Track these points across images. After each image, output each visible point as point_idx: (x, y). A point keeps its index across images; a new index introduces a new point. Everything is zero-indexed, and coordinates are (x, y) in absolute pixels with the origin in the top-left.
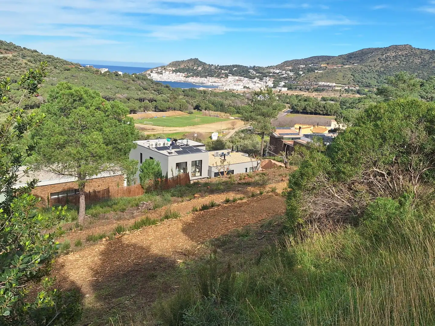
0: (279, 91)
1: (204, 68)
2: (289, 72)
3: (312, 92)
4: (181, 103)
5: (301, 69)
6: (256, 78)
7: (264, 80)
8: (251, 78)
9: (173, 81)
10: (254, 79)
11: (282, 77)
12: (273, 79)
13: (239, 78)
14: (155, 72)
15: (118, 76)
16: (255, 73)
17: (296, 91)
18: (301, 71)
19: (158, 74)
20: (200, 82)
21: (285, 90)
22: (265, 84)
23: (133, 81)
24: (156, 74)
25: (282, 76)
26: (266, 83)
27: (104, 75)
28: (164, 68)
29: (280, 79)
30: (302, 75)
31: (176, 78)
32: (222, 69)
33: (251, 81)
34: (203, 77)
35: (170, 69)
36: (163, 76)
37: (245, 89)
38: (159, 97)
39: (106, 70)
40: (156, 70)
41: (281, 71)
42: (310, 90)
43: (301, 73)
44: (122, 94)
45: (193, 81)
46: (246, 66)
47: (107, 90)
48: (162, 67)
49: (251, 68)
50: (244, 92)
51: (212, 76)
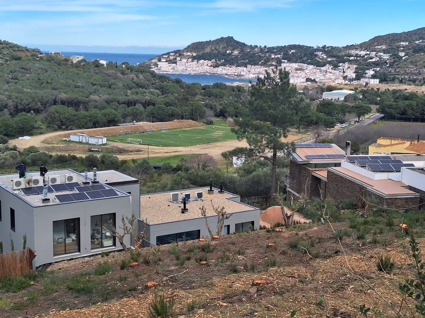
0: (364, 84)
1: (242, 51)
2: (382, 54)
3: (422, 85)
4: (194, 107)
5: (402, 49)
6: (327, 65)
7: (339, 68)
8: (319, 64)
9: (193, 73)
10: (323, 66)
11: (370, 62)
12: (355, 66)
13: (299, 65)
14: (165, 60)
15: (99, 67)
16: (325, 57)
17: (394, 85)
18: (402, 51)
19: (168, 63)
20: (236, 74)
21: (375, 83)
22: (342, 73)
23: (123, 73)
24: (167, 63)
25: (370, 60)
26: (344, 72)
27: (77, 65)
28: (179, 53)
29: (367, 66)
30: (404, 58)
31: (197, 69)
32: (271, 53)
33: (319, 71)
34: (240, 66)
35: (189, 55)
36: (178, 66)
37: (309, 83)
38: (160, 99)
39: (81, 58)
40: (167, 56)
41: (368, 53)
42: (417, 82)
43: (402, 54)
44: (101, 95)
45: (224, 72)
46: (310, 47)
47: (77, 89)
48: (176, 52)
49: (318, 49)
50: (306, 88)
51: (255, 64)
